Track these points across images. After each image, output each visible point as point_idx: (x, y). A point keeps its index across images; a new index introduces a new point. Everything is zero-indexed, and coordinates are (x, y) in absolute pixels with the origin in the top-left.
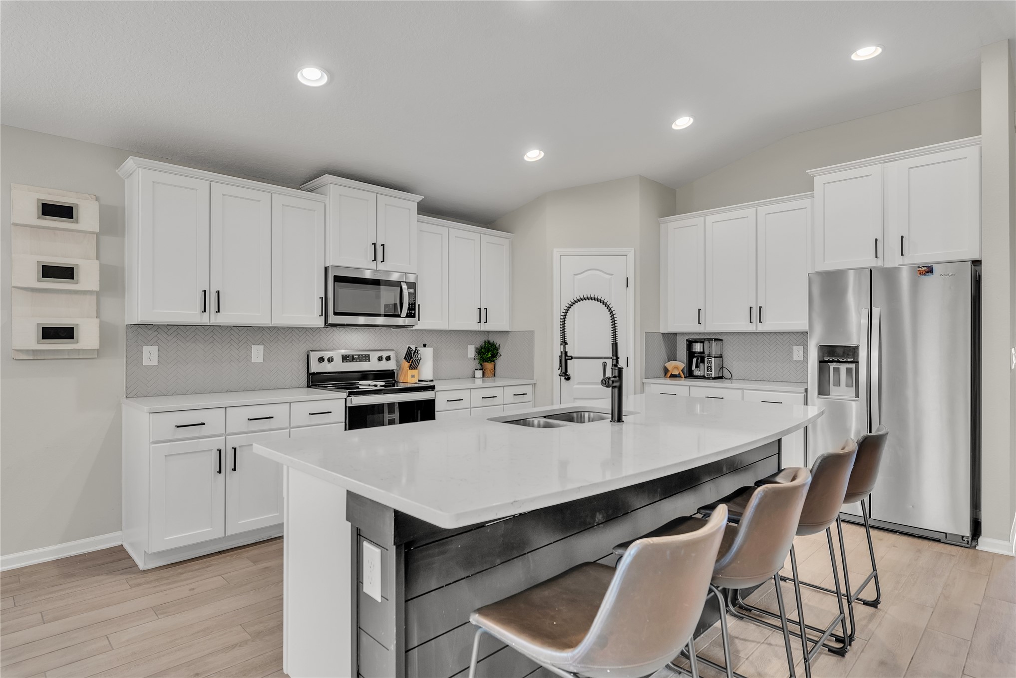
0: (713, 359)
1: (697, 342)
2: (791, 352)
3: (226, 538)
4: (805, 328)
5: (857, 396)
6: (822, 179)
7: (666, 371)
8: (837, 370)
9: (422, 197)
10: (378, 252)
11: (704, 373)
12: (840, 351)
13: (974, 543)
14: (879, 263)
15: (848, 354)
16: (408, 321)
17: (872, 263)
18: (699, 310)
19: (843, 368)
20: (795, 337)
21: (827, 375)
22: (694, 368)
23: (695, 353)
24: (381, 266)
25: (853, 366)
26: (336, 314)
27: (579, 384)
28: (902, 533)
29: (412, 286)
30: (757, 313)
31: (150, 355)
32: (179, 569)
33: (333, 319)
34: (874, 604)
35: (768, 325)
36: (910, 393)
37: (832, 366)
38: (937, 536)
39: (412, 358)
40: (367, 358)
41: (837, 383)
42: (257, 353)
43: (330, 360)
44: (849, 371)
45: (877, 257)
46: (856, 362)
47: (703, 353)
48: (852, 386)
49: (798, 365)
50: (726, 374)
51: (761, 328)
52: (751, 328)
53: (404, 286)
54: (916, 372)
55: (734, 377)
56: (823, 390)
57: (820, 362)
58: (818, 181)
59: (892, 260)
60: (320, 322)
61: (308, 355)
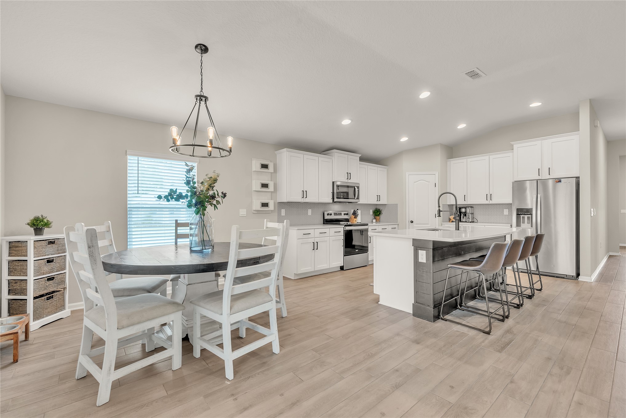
0: (470, 214)
1: (463, 208)
2: (503, 211)
3: (315, 271)
4: (511, 202)
5: (532, 226)
6: (517, 146)
7: (450, 219)
8: (523, 218)
9: (361, 155)
10: (349, 175)
11: (466, 219)
12: (524, 210)
13: (577, 278)
14: (540, 178)
15: (528, 212)
16: (357, 200)
17: (538, 178)
18: (465, 195)
19: (526, 217)
20: (505, 206)
21: (520, 219)
22: (462, 218)
23: (462, 212)
24: (349, 181)
25: (530, 216)
26: (337, 198)
27: (416, 224)
28: (549, 276)
29: (358, 188)
30: (490, 197)
31: (283, 212)
32: (303, 280)
33: (336, 200)
34: (540, 290)
35: (494, 201)
36: (553, 225)
37: (522, 216)
38: (563, 276)
39: (355, 214)
40: (340, 214)
41: (524, 222)
42: (310, 212)
43: (331, 214)
44: (528, 218)
45: (539, 175)
46: (532, 214)
47: (466, 212)
48: (530, 223)
49: (506, 216)
50: (475, 220)
51: (491, 202)
52: (487, 202)
53: (356, 187)
54: (555, 217)
55: (478, 222)
56: (518, 225)
57: (517, 214)
58: (515, 147)
59: (545, 176)
60: (331, 201)
61: (324, 213)
